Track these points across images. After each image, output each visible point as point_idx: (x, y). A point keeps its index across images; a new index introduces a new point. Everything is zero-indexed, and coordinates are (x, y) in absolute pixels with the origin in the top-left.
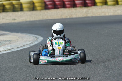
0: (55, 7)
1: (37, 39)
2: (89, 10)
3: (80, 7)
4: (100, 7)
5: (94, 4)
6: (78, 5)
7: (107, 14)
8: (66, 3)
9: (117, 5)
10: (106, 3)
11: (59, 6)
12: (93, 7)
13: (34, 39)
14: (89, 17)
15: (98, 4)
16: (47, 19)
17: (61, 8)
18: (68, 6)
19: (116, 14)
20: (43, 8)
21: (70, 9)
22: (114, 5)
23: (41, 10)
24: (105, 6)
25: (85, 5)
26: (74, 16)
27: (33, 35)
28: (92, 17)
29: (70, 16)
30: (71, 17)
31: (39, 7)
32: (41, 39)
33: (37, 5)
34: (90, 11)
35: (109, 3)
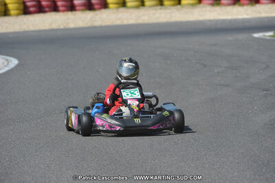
0: (40, 10)
1: (8, 63)
2: (97, 15)
3: (83, 10)
4: (115, 11)
5: (105, 5)
6: (77, 8)
7: (125, 22)
8: (59, 3)
9: (142, 7)
10: (124, 4)
11: (47, 9)
12: (103, 10)
13: (3, 63)
14: (95, 27)
15: (111, 6)
16: (27, 30)
17: (50, 11)
18: (61, 8)
19: (140, 21)
20: (22, 12)
21: (65, 13)
22: (137, 7)
23: (18, 15)
24: (122, 9)
25: (89, 7)
26: (72, 26)
27: (3, 57)
28: (101, 27)
29: (65, 25)
30: (67, 27)
31: (14, 10)
32: (14, 62)
33: (10, 6)
34: (98, 17)
35: (129, 4)
